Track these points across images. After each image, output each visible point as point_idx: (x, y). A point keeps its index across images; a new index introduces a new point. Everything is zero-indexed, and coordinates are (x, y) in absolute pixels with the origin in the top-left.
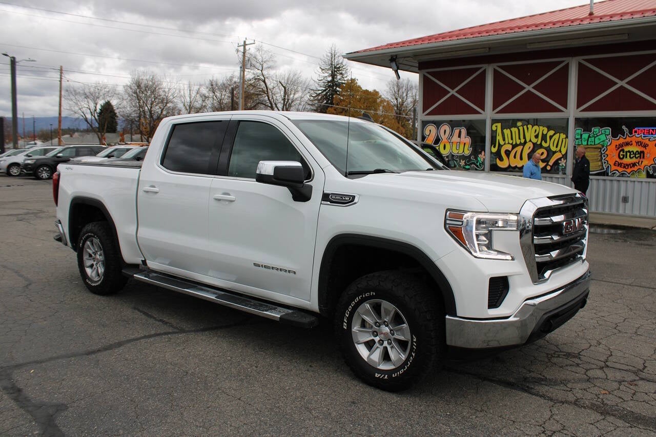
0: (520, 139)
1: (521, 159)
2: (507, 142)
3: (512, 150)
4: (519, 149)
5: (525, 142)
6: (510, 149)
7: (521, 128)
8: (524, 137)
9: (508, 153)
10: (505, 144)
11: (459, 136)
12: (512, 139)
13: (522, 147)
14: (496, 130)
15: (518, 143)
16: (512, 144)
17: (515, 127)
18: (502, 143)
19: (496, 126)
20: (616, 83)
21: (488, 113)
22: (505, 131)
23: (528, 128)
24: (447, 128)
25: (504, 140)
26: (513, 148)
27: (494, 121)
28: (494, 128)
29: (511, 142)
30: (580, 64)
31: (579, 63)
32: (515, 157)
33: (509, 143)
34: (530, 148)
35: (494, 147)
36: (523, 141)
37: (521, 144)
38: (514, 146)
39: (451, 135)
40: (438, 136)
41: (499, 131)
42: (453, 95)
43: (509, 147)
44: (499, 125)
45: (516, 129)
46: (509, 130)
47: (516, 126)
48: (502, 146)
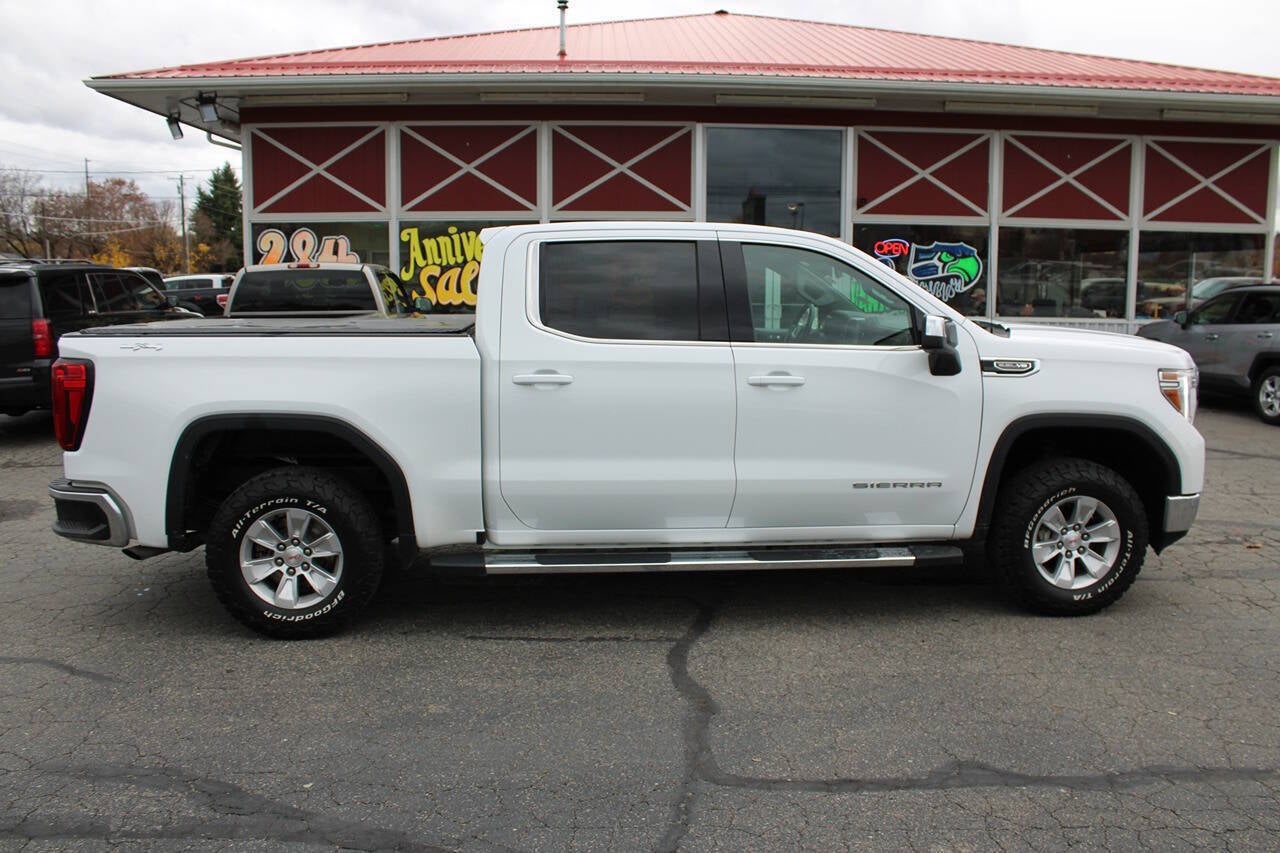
0: (454, 255)
1: (459, 290)
2: (430, 262)
3: (440, 276)
4: (454, 273)
5: (465, 262)
6: (437, 274)
7: (456, 238)
8: (463, 253)
9: (433, 281)
10: (427, 265)
11: (336, 252)
12: (440, 256)
13: (460, 269)
14: (409, 241)
15: (452, 262)
16: (440, 265)
17: (445, 235)
18: (421, 263)
19: (409, 234)
20: (613, 168)
21: (393, 211)
22: (426, 242)
23: (468, 238)
24: (308, 237)
25: (425, 257)
26: (442, 273)
27: (403, 226)
28: (405, 238)
29: (438, 261)
30: (555, 133)
31: (554, 131)
32: (447, 288)
33: (434, 264)
34: (473, 271)
35: (407, 271)
36: (460, 259)
37: (457, 265)
38: (445, 269)
39: (317, 251)
40: (289, 251)
41: (415, 242)
42: (318, 175)
43: (436, 271)
44: (414, 232)
45: (447, 239)
46: (433, 240)
47: (447, 234)
48: (422, 268)
